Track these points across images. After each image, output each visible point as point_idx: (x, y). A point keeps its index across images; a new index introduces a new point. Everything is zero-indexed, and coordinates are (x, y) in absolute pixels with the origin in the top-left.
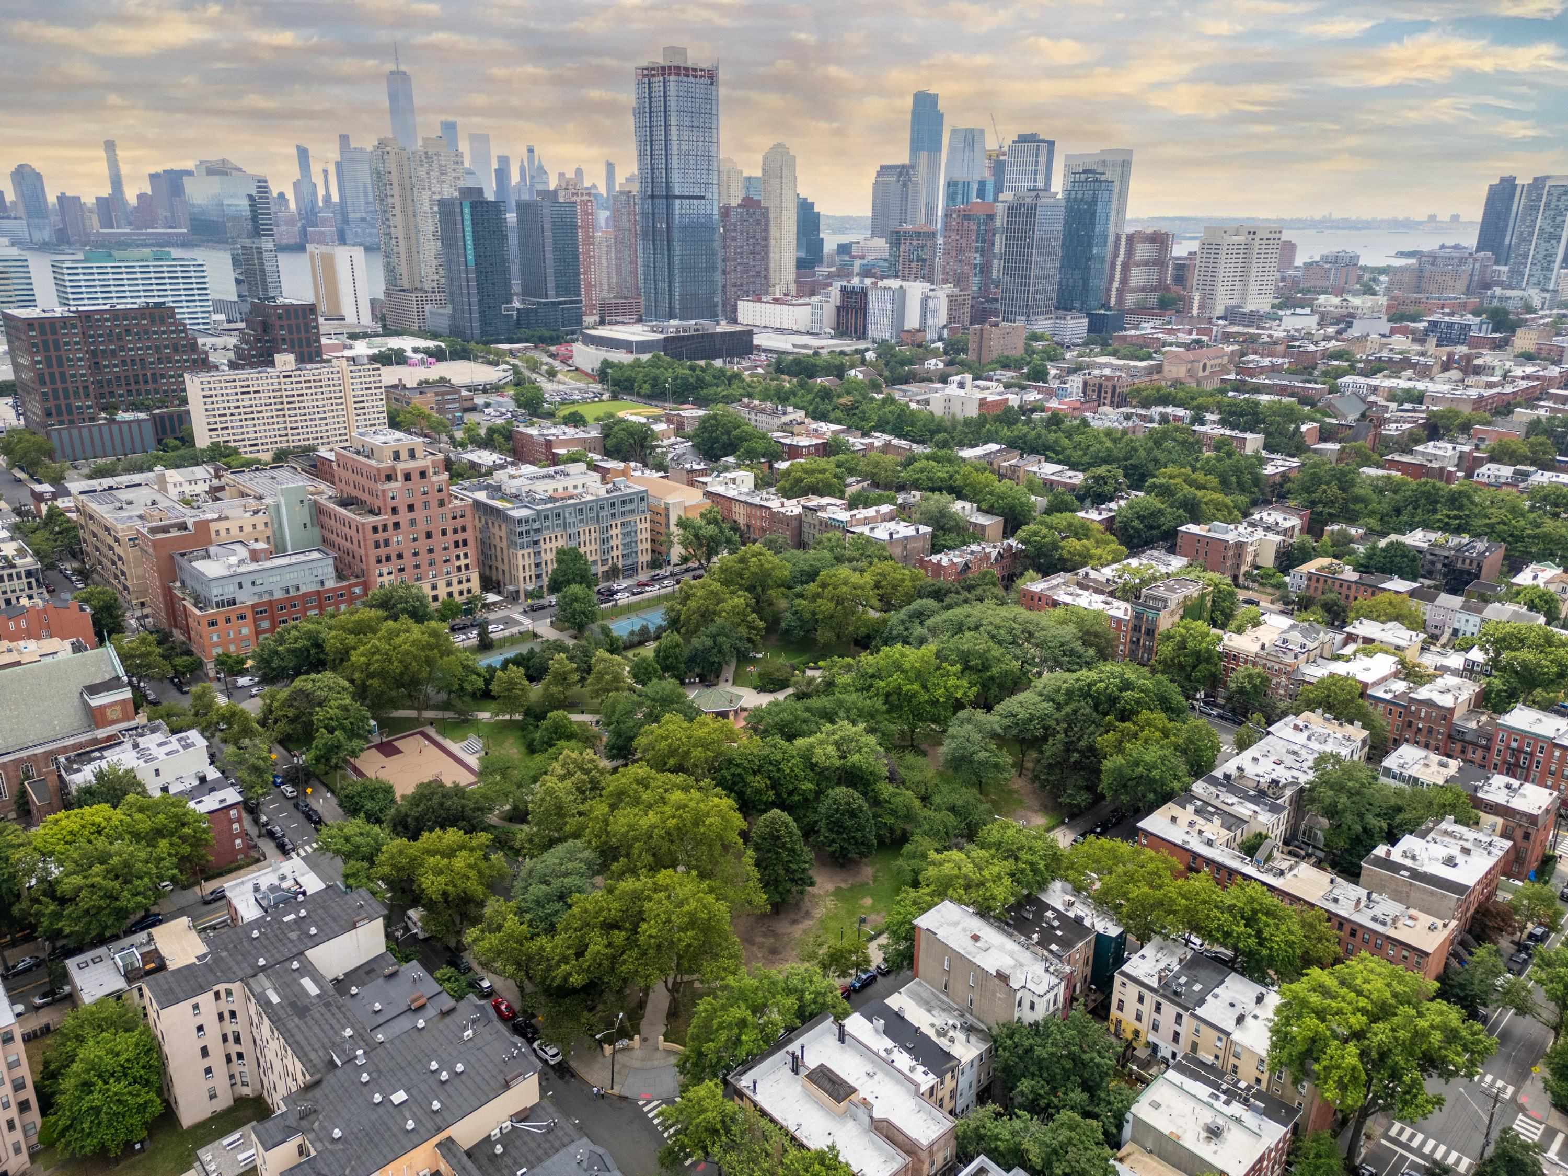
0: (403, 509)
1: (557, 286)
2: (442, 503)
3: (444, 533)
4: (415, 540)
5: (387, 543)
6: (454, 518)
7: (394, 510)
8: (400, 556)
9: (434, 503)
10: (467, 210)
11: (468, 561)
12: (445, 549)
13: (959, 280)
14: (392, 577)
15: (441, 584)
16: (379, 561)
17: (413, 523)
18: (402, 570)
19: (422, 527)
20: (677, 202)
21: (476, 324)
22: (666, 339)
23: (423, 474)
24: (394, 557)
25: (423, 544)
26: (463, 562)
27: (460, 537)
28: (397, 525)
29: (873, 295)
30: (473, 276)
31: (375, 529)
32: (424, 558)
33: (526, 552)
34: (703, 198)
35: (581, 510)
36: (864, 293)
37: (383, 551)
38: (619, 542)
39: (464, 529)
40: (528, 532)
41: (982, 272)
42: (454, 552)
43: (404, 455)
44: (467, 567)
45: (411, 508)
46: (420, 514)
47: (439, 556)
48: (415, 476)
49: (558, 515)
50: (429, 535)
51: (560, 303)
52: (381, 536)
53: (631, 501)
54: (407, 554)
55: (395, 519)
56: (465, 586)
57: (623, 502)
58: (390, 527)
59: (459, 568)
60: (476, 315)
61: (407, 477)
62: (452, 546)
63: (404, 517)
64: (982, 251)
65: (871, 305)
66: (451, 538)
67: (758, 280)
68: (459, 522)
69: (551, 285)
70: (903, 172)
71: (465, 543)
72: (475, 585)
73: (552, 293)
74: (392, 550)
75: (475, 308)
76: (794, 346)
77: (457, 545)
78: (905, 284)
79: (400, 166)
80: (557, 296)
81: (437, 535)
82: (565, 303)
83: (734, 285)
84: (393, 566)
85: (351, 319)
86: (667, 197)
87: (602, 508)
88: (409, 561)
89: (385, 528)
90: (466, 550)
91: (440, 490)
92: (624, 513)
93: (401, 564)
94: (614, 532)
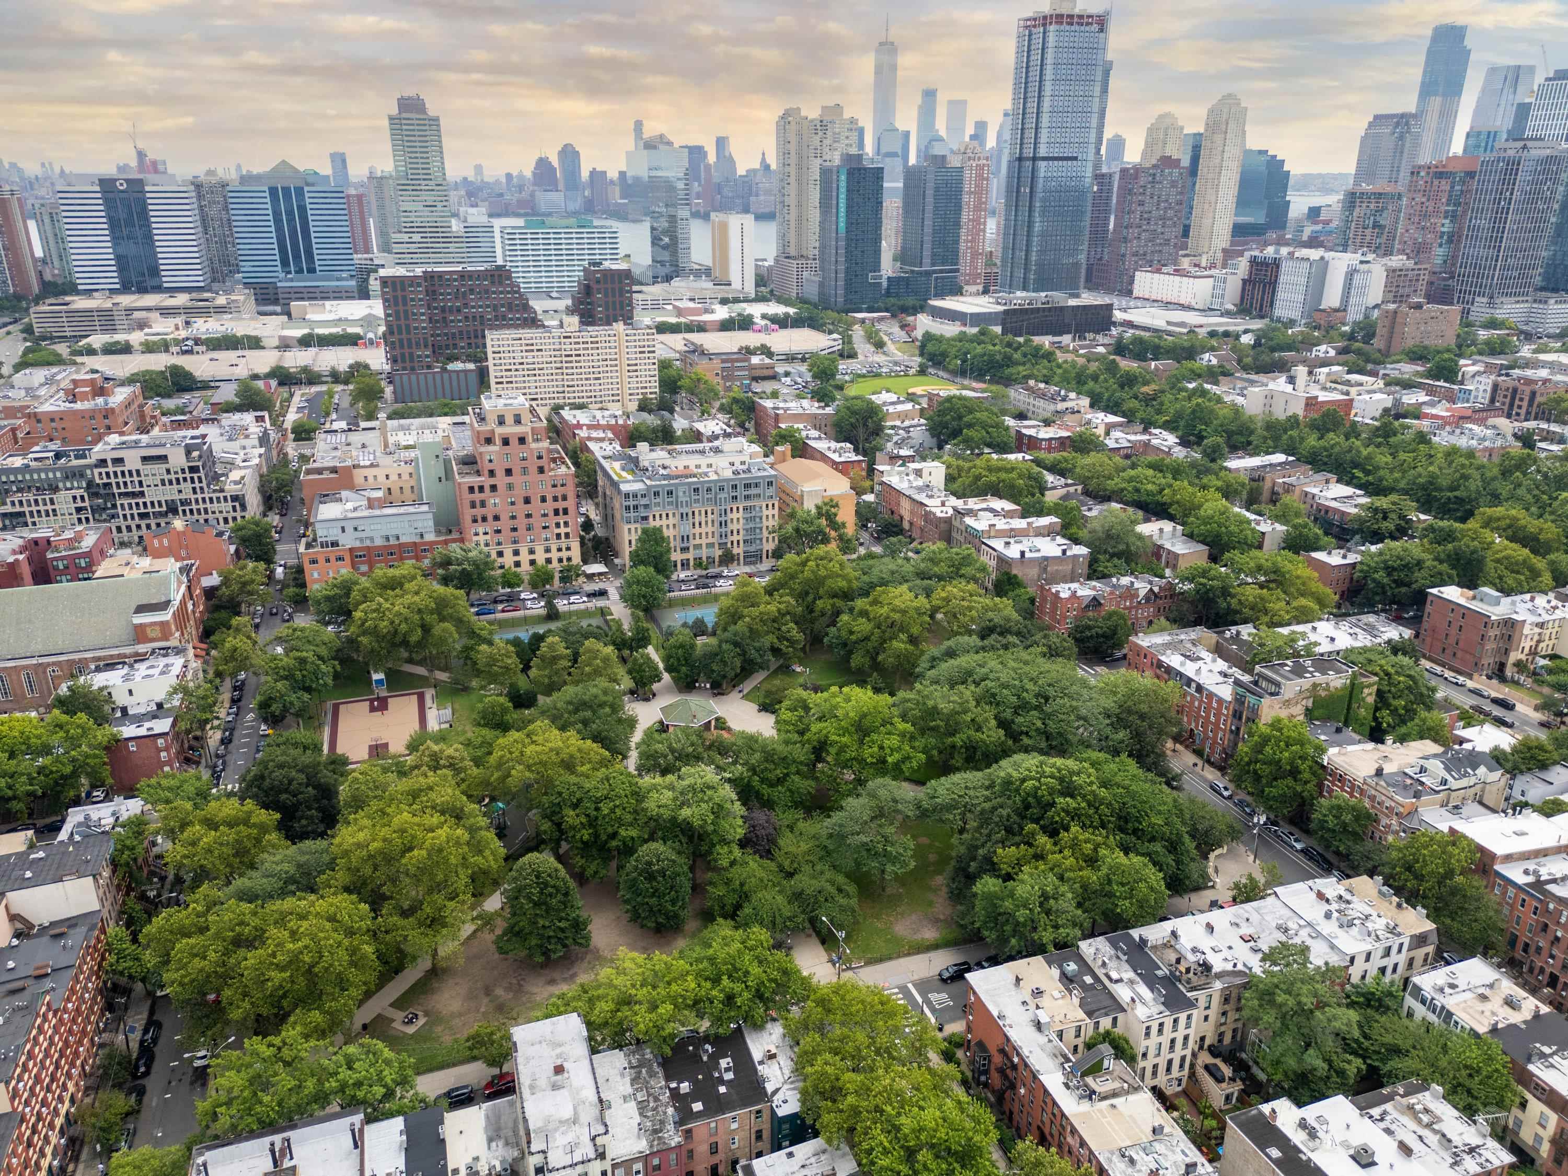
0: (500, 473)
1: (934, 255)
2: (541, 470)
3: (543, 499)
4: (513, 503)
5: (483, 504)
6: (554, 486)
7: (492, 473)
8: (496, 518)
9: (533, 470)
10: (843, 177)
11: (568, 530)
12: (545, 515)
13: (1418, 251)
14: (488, 537)
15: (539, 550)
16: (475, 521)
17: (510, 487)
18: (498, 531)
19: (519, 493)
20: (1042, 165)
21: (841, 292)
22: (1006, 312)
23: (522, 440)
24: (490, 518)
25: (521, 509)
26: (562, 530)
27: (561, 505)
28: (494, 488)
29: (1285, 267)
30: (842, 243)
31: (471, 489)
32: (521, 523)
33: (633, 526)
34: (1076, 158)
35: (696, 490)
36: (1276, 264)
37: (479, 512)
38: (740, 526)
39: (565, 498)
40: (636, 507)
41: (1450, 241)
42: (552, 520)
43: (509, 419)
44: (567, 535)
45: (509, 472)
46: (515, 479)
47: (538, 522)
48: (514, 442)
49: (670, 493)
50: (527, 501)
51: (935, 272)
52: (477, 496)
53: (756, 485)
54: (504, 517)
55: (492, 481)
56: (564, 554)
57: (747, 486)
58: (487, 489)
59: (558, 536)
60: (841, 283)
61: (506, 442)
62: (552, 513)
63: (501, 480)
64: (1453, 217)
65: (1282, 279)
66: (550, 506)
67: (1165, 249)
68: (559, 491)
69: (927, 253)
70: (1402, 122)
71: (566, 512)
72: (576, 554)
73: (927, 260)
74: (489, 512)
75: (841, 275)
76: (1168, 323)
77: (556, 512)
78: (1329, 255)
79: (800, 134)
80: (933, 265)
81: (536, 500)
82: (941, 271)
83: (1136, 254)
84: (490, 526)
85: (736, 284)
86: (1034, 159)
87: (722, 489)
88: (504, 524)
89: (481, 489)
90: (567, 518)
91: (540, 457)
92: (747, 497)
93: (497, 525)
94: (735, 515)
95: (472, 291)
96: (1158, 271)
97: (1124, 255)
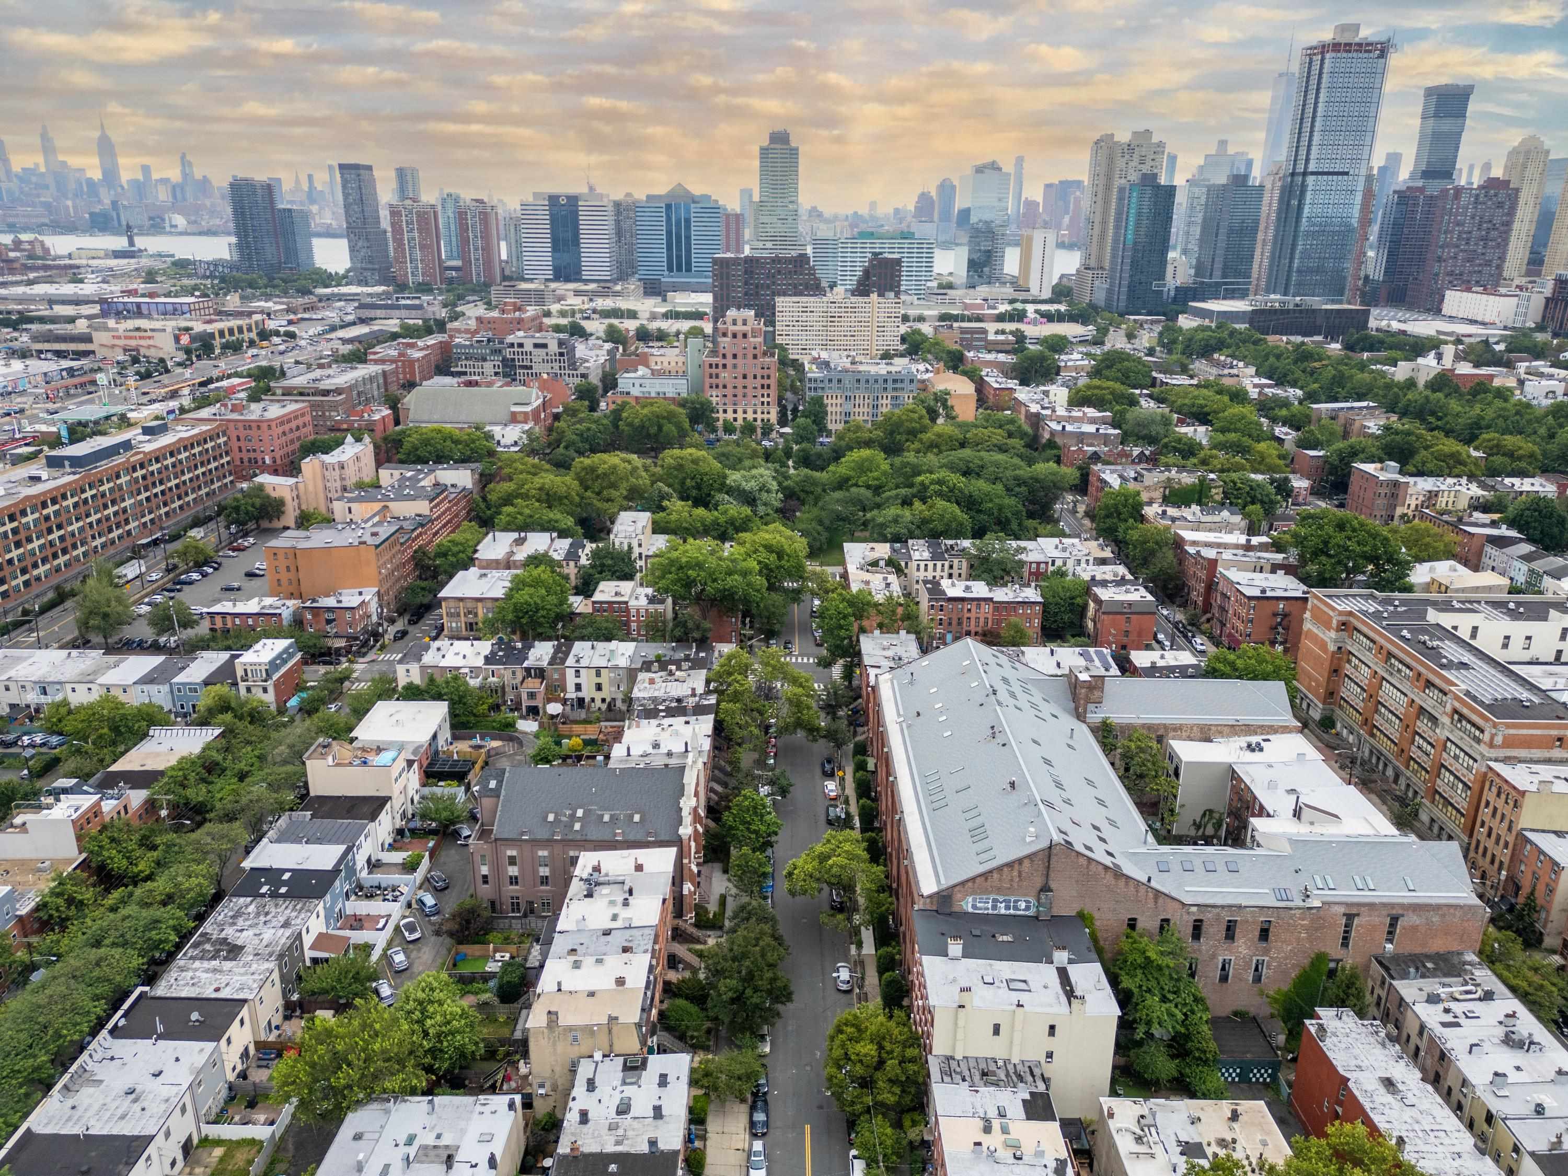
0: (729, 356)
1: (1225, 268)
2: (755, 357)
3: (755, 377)
4: (735, 378)
5: (717, 376)
6: (763, 369)
7: (724, 356)
8: (725, 387)
9: (750, 356)
10: (1136, 193)
11: (770, 400)
12: (755, 388)
14: (718, 399)
15: (750, 411)
16: (711, 387)
17: (735, 366)
18: (725, 396)
19: (741, 370)
20: (1311, 179)
23: (745, 336)
24: (721, 386)
25: (740, 382)
26: (766, 400)
27: (766, 382)
28: (724, 366)
30: (1129, 254)
31: (711, 366)
32: (740, 392)
34: (1347, 173)
35: (858, 381)
37: (714, 381)
39: (769, 377)
42: (760, 392)
43: (740, 322)
44: (769, 403)
45: (735, 356)
46: (739, 361)
47: (750, 392)
48: (740, 336)
49: (839, 381)
50: (745, 377)
52: (714, 371)
53: (902, 381)
54: (730, 386)
55: (724, 362)
56: (766, 416)
57: (895, 381)
58: (721, 366)
59: (763, 403)
60: (1125, 289)
61: (735, 336)
62: (760, 387)
63: (730, 361)
66: (759, 381)
67: (1486, 270)
68: (766, 372)
69: (1218, 265)
71: (768, 387)
72: (773, 417)
73: (1217, 273)
74: (720, 382)
75: (1126, 282)
77: (763, 387)
79: (1110, 157)
80: (1224, 276)
81: (750, 376)
82: (1232, 283)
83: (1451, 274)
84: (720, 392)
85: (1035, 291)
86: (1304, 174)
87: (875, 382)
88: (729, 391)
89: (717, 366)
90: (769, 391)
91: (755, 348)
92: (895, 389)
93: (725, 392)
94: (884, 402)
95: (779, 272)
96: (1469, 290)
97: (1437, 275)
